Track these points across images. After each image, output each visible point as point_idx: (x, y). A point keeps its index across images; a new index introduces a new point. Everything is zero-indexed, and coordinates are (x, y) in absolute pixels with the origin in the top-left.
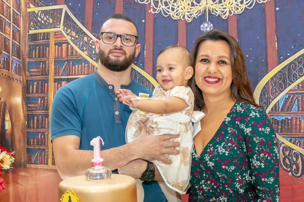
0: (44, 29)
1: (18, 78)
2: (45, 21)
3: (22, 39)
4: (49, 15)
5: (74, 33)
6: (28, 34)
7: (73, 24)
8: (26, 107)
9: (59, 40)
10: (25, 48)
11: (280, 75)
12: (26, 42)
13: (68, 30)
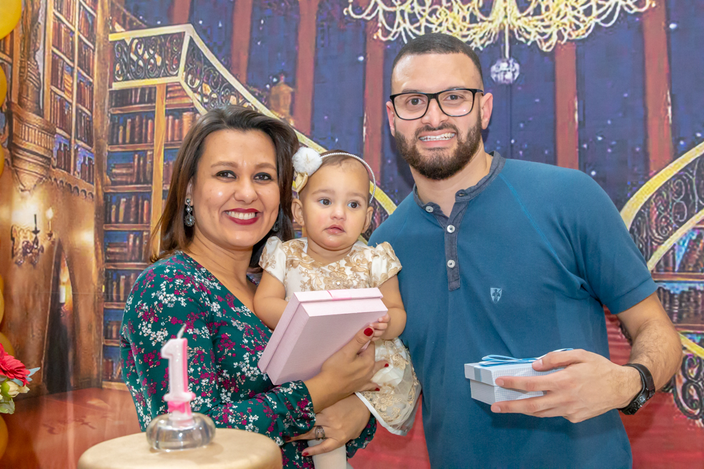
0: (144, 78)
1: (88, 190)
2: (147, 62)
3: (96, 102)
4: (156, 47)
5: (208, 87)
6: (110, 91)
7: (206, 66)
8: (102, 253)
9: (175, 103)
10: (102, 122)
11: (679, 184)
12: (104, 109)
13: (195, 81)
